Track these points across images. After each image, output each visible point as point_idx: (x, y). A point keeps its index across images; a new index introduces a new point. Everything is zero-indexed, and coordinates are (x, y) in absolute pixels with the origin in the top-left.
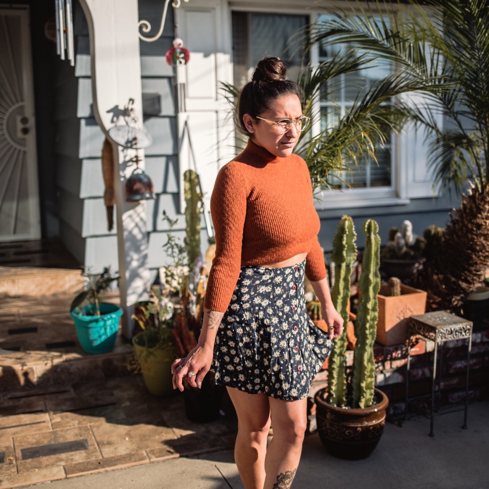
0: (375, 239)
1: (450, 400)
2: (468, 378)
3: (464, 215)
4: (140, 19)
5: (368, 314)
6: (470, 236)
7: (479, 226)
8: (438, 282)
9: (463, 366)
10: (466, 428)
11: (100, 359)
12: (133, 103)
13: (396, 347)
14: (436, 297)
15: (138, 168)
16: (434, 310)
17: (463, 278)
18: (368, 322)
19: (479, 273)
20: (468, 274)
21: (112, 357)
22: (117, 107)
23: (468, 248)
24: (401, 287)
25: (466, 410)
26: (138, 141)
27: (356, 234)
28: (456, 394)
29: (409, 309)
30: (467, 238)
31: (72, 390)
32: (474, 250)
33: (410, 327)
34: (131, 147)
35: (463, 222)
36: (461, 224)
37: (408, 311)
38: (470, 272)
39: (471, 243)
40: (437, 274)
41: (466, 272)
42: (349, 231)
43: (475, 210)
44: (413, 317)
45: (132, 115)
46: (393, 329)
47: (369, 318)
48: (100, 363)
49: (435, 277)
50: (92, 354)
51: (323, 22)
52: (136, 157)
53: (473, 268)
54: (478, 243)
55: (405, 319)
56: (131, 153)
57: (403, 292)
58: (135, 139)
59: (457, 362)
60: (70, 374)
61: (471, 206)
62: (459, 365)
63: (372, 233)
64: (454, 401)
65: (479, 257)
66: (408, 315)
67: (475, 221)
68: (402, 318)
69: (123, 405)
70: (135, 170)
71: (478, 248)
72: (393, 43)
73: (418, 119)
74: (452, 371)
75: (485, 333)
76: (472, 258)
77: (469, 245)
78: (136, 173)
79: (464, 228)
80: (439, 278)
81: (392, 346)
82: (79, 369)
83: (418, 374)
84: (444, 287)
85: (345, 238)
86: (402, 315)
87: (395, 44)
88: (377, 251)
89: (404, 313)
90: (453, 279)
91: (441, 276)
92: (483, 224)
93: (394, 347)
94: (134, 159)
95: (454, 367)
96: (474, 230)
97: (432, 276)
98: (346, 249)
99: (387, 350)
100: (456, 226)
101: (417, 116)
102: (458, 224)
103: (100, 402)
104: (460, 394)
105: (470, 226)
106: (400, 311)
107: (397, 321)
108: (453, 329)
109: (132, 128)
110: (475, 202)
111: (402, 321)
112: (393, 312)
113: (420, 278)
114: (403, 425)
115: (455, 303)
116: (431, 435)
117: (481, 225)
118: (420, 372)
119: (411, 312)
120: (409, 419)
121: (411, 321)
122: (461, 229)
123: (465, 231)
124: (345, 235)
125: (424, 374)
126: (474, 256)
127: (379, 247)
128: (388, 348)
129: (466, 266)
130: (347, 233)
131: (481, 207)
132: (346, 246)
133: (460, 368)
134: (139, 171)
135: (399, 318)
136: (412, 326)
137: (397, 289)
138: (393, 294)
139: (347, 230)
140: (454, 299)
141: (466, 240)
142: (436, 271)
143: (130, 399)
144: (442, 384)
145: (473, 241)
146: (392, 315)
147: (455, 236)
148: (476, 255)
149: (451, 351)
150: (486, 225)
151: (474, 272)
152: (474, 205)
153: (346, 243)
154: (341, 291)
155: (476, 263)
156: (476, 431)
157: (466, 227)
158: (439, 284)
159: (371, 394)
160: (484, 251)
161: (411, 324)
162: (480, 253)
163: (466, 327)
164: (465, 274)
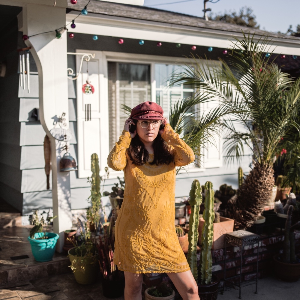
0: (212, 191)
1: (246, 279)
2: (258, 266)
3: (252, 178)
4: (68, 67)
5: (209, 232)
6: (256, 189)
7: (261, 184)
8: (239, 214)
9: (251, 260)
10: (257, 293)
11: (46, 264)
12: (64, 116)
13: (219, 250)
14: (238, 223)
15: (67, 153)
16: (237, 230)
17: (253, 211)
18: (209, 236)
19: (261, 209)
20: (255, 209)
21: (53, 264)
22: (56, 116)
23: (255, 196)
24: (220, 218)
25: (257, 283)
26: (67, 137)
27: (202, 189)
28: (249, 276)
29: (226, 230)
30: (255, 190)
31: (31, 284)
32: (259, 197)
33: (227, 239)
34: (63, 140)
35: (252, 181)
36: (251, 183)
37: (225, 230)
38: (256, 208)
39: (257, 192)
40: (238, 210)
41: (254, 208)
42: (198, 187)
43: (258, 175)
44: (228, 234)
45: (63, 122)
46: (217, 240)
47: (209, 234)
48: (46, 268)
49: (237, 211)
50: (41, 262)
51: (179, 73)
52: (66, 146)
53: (258, 206)
54: (261, 193)
55: (224, 235)
56: (63, 144)
57: (222, 220)
58: (65, 136)
59: (249, 258)
60: (29, 274)
61: (256, 173)
62: (250, 259)
63: (210, 189)
64: (247, 280)
65: (261, 200)
66: (225, 233)
67: (259, 181)
68: (222, 234)
69: (64, 291)
70: (66, 153)
71: (261, 195)
72: (215, 86)
73: (224, 125)
74: (246, 263)
75: (263, 241)
76: (257, 201)
77: (256, 194)
78: (66, 155)
79: (253, 185)
80: (239, 212)
81: (217, 250)
82: (33, 271)
83: (229, 265)
84: (242, 216)
85: (196, 191)
86: (222, 233)
87: (217, 86)
88: (213, 198)
89: (223, 232)
90: (247, 212)
91: (241, 211)
92: (263, 182)
93: (218, 250)
94: (65, 148)
95: (247, 260)
96: (258, 186)
97: (236, 211)
98: (197, 197)
99: (214, 252)
100: (248, 183)
101: (224, 124)
102: (249, 183)
103: (50, 290)
104: (251, 275)
105: (256, 183)
106: (221, 230)
107: (219, 236)
108: (250, 239)
109: (64, 129)
110: (258, 171)
111: (222, 236)
112: (217, 231)
113: (229, 212)
114: (223, 293)
115: (248, 225)
116: (240, 298)
117: (262, 183)
118: (230, 264)
119: (227, 231)
120: (226, 290)
121: (227, 236)
122: (251, 185)
123: (253, 186)
124: (196, 190)
125: (232, 265)
126: (258, 200)
127: (214, 196)
128: (215, 251)
129: (254, 205)
130: (198, 188)
131: (262, 173)
132: (197, 195)
133: (250, 261)
134: (68, 154)
135: (221, 234)
136: (228, 238)
137: (218, 219)
138: (216, 222)
139: (197, 187)
140: (247, 223)
141: (254, 191)
142: (238, 208)
143: (67, 287)
144: (242, 270)
145: (258, 192)
146: (217, 233)
147: (247, 189)
148: (259, 199)
149: (246, 252)
150: (264, 183)
151: (258, 208)
152: (257, 172)
153: (197, 194)
154: (194, 220)
155: (260, 204)
156: (262, 294)
157: (254, 184)
158: (240, 215)
159: (211, 277)
160: (264, 197)
161: (227, 238)
162: (262, 198)
163: (257, 238)
164: (254, 209)
